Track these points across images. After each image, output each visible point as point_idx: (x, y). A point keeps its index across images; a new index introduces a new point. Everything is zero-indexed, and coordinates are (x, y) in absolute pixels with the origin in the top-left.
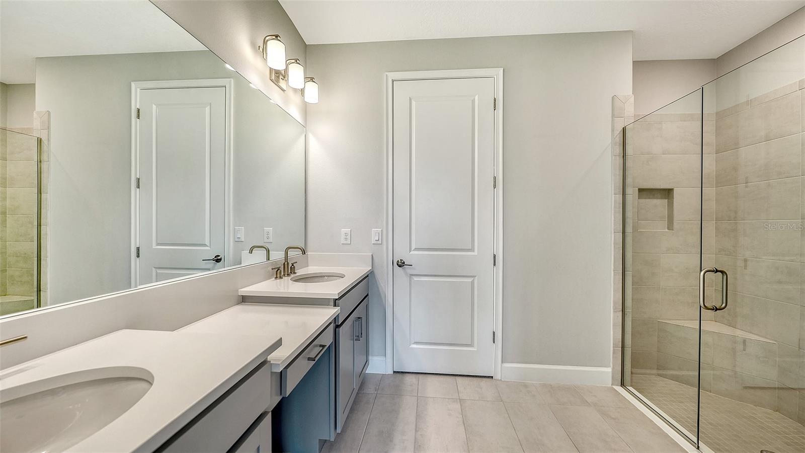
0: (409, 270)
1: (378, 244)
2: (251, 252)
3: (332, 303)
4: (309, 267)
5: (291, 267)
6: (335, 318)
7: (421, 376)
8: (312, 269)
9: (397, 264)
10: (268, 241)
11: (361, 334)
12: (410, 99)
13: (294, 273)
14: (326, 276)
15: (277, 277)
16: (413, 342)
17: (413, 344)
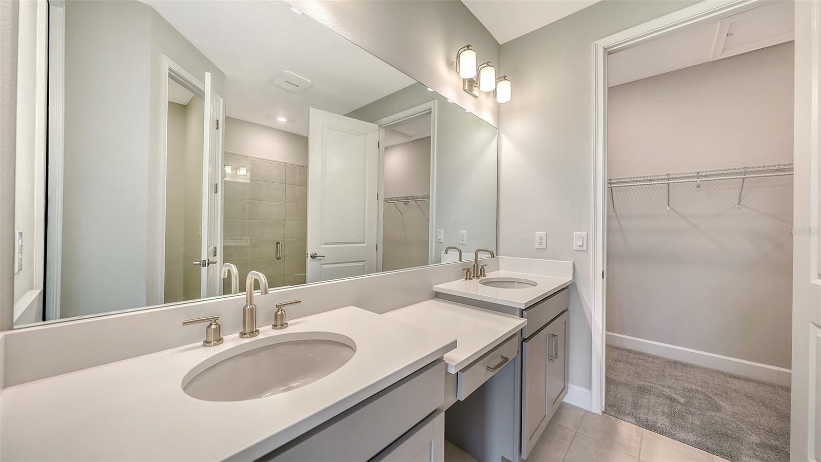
1: (583, 251)
2: (446, 253)
3: (518, 313)
4: (500, 271)
5: (481, 270)
6: (522, 329)
10: (462, 243)
11: (556, 354)
13: (484, 276)
14: (517, 282)
15: (467, 278)
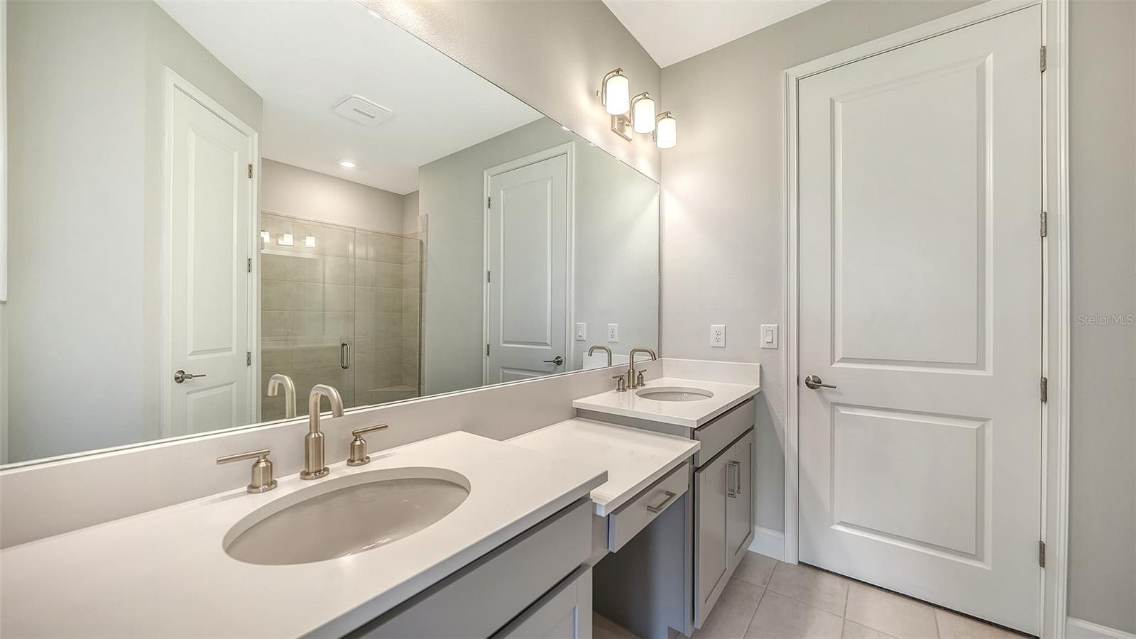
0: (832, 397)
1: (772, 349)
2: (591, 355)
3: (689, 433)
4: (664, 378)
5: (638, 377)
7: (853, 585)
8: (668, 381)
9: (807, 383)
10: (613, 340)
11: (739, 488)
12: (832, 102)
13: (643, 385)
14: (687, 393)
15: (619, 389)
16: (839, 521)
17: (838, 524)
